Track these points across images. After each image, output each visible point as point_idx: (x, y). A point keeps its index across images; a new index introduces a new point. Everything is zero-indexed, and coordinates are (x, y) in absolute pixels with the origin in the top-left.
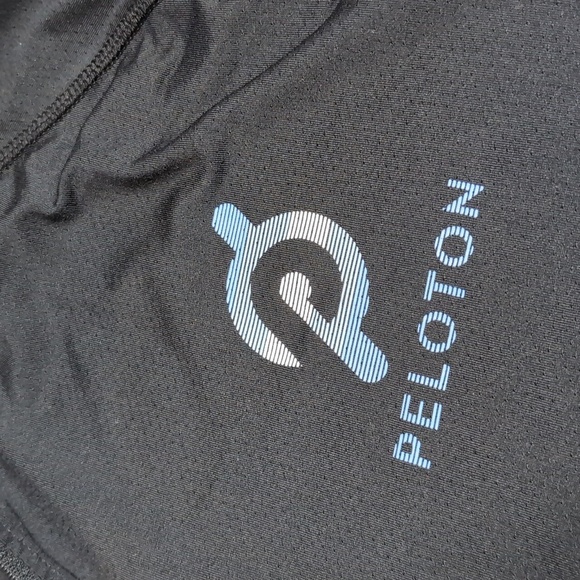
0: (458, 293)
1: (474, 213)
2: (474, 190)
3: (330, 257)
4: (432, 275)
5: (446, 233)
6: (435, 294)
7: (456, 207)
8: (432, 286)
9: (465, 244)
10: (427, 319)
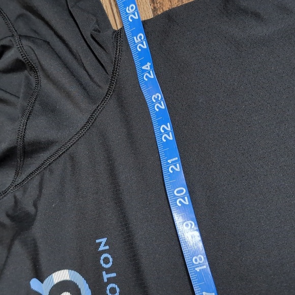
0: (114, 275)
1: (107, 247)
2: (104, 240)
3: (75, 283)
4: (104, 273)
5: (102, 258)
6: (107, 279)
7: (102, 248)
8: (106, 277)
9: (109, 258)
10: (108, 288)
